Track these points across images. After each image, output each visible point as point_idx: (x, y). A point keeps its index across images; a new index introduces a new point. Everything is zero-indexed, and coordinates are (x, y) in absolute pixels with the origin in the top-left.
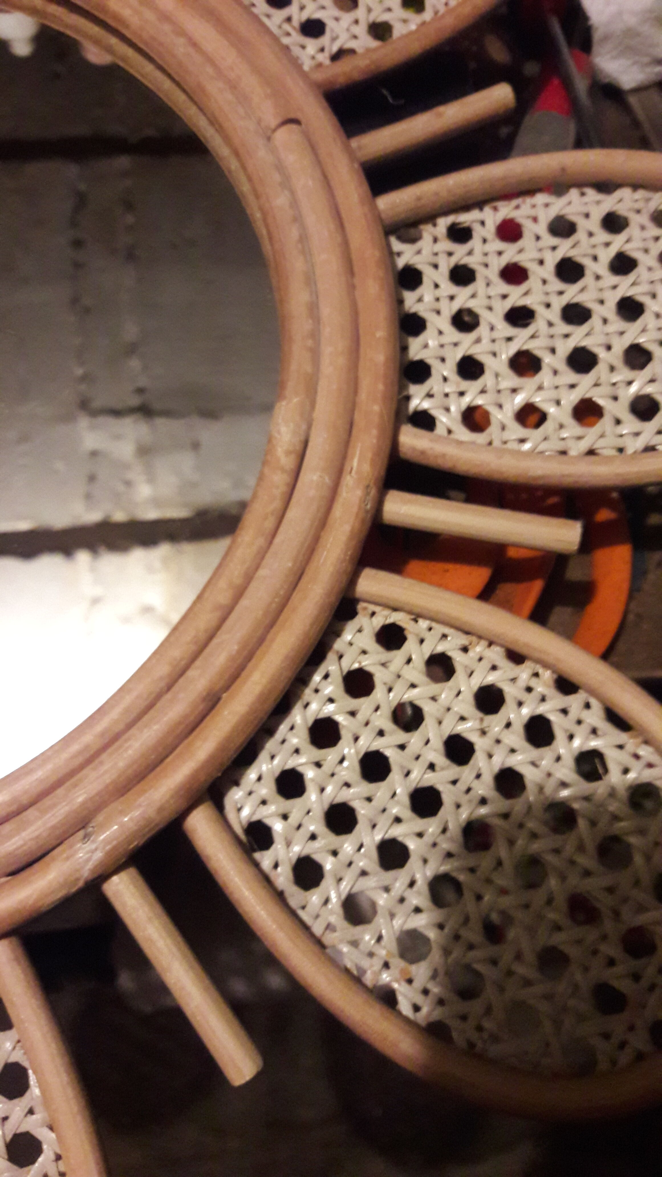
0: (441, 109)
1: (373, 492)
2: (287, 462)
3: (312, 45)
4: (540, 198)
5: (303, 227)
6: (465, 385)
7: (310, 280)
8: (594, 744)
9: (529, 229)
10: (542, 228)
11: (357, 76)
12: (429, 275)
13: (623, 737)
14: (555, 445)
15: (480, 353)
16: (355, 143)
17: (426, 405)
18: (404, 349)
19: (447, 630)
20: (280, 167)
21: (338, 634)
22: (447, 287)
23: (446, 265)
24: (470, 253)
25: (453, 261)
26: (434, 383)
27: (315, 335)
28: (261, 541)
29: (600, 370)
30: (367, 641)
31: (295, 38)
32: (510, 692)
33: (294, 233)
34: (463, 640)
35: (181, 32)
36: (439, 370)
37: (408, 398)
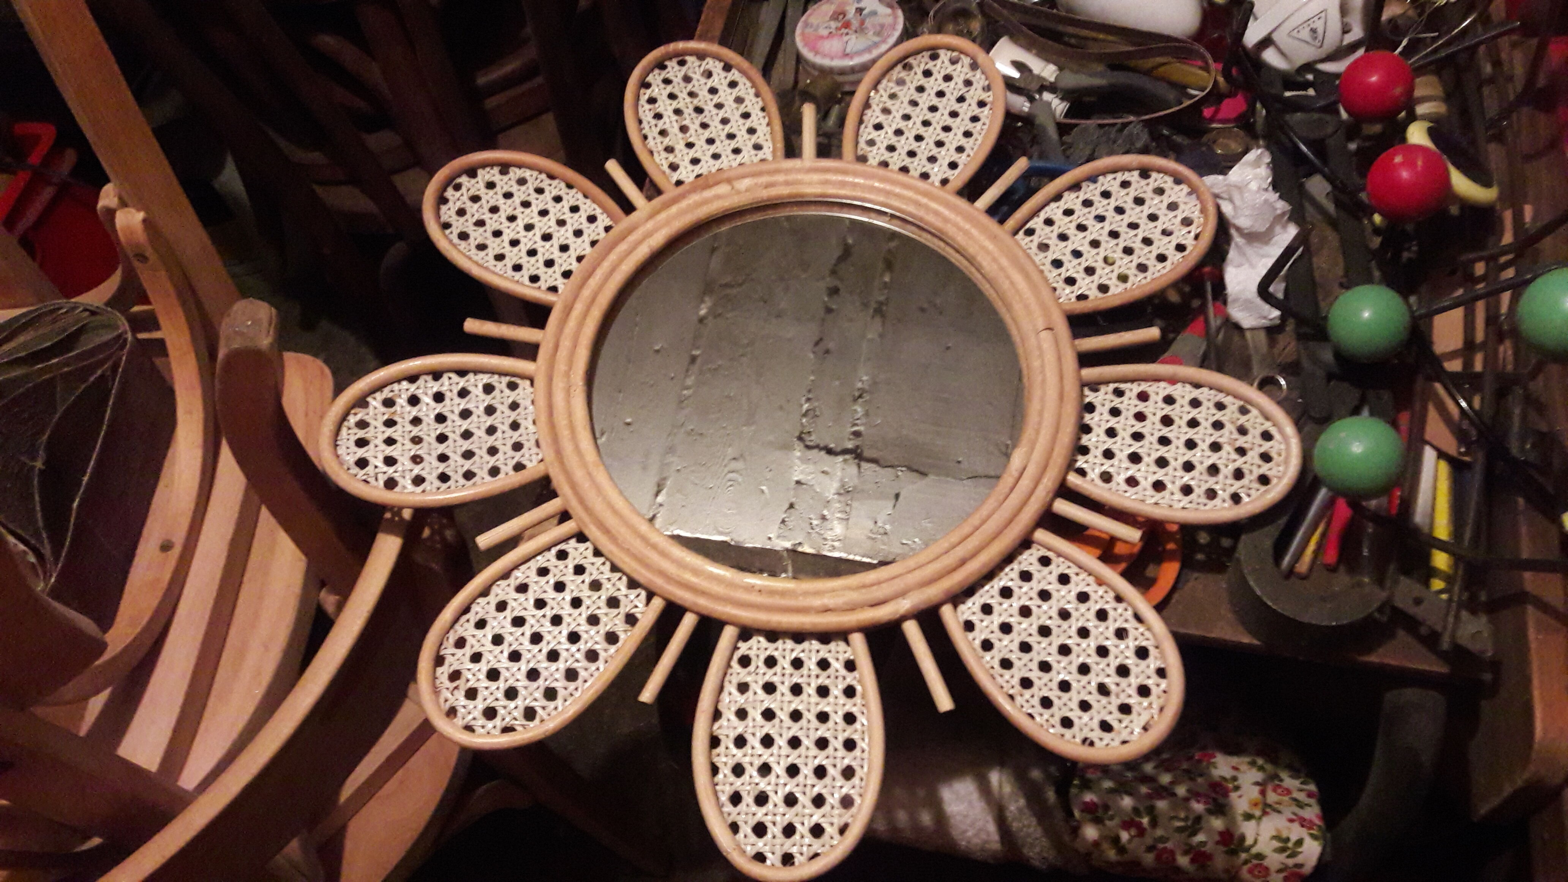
0: (1122, 334)
1: (1051, 495)
2: (1016, 474)
3: (1068, 289)
4: (1163, 384)
5: (1045, 375)
6: (1105, 461)
7: (1042, 399)
8: (1125, 625)
9: (1153, 397)
10: (1160, 398)
11: (1086, 310)
12: (1099, 409)
13: (1137, 625)
14: (1139, 496)
15: (1115, 448)
16: (1077, 342)
17: (1084, 466)
18: (1079, 439)
19: (1071, 564)
20: (1040, 348)
21: (1021, 554)
22: (1107, 416)
23: (1108, 406)
24: (1122, 403)
25: (1113, 405)
26: (1089, 457)
27: (1040, 423)
28: (996, 504)
29: (1169, 469)
30: (1034, 559)
31: (1060, 285)
32: (1093, 596)
33: (1039, 378)
34: (1077, 570)
35: (1008, 277)
36: (1093, 452)
37: (1076, 461)
